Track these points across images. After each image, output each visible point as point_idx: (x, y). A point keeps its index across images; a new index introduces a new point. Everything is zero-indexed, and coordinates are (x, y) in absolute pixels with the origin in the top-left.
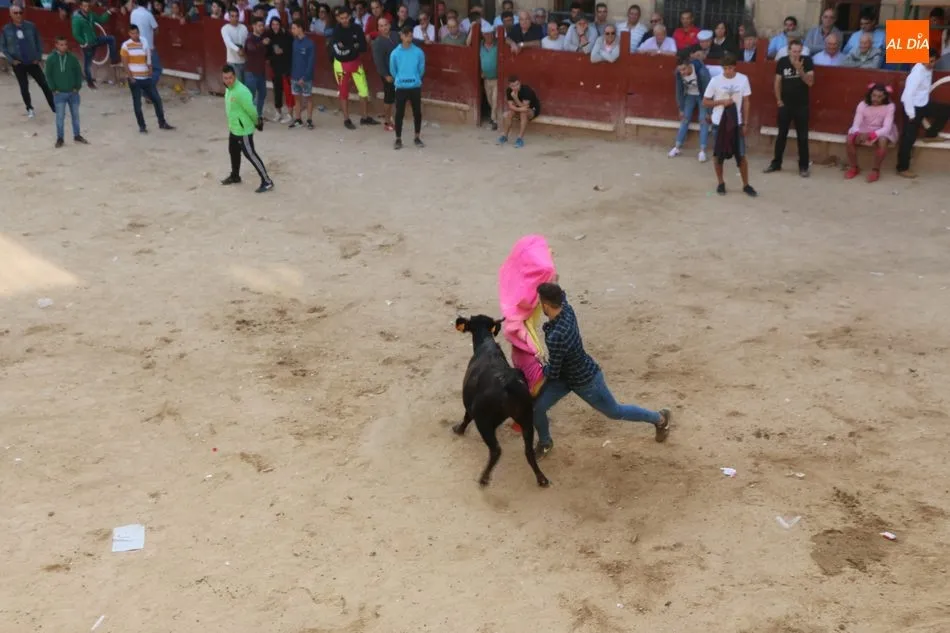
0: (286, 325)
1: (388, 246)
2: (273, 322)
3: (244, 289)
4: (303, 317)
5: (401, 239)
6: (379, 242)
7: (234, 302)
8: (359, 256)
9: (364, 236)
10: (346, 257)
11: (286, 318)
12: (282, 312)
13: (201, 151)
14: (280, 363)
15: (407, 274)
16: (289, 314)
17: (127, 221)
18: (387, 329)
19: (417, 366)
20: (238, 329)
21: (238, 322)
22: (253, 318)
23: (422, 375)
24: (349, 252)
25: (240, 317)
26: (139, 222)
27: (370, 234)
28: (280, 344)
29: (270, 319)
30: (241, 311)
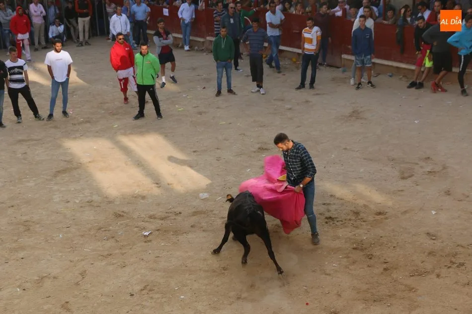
0: (359, 222)
1: (434, 172)
2: (350, 220)
3: (331, 196)
4: (371, 218)
5: (444, 168)
6: (428, 169)
7: (324, 204)
8: (414, 178)
9: (417, 164)
10: (403, 178)
11: (359, 217)
12: (357, 213)
13: (307, 102)
14: (354, 249)
15: (448, 193)
16: (362, 215)
17: (258, 146)
18: (432, 231)
19: (453, 260)
20: (327, 223)
21: (327, 218)
22: (336, 216)
23: (457, 267)
24: (406, 175)
25: (328, 215)
26: (265, 147)
27: (422, 163)
28: (355, 235)
29: (349, 217)
30: (329, 211)
